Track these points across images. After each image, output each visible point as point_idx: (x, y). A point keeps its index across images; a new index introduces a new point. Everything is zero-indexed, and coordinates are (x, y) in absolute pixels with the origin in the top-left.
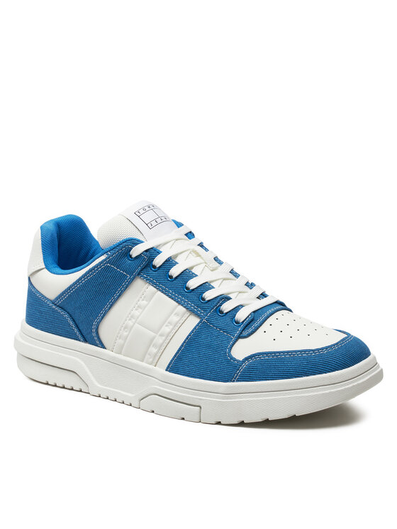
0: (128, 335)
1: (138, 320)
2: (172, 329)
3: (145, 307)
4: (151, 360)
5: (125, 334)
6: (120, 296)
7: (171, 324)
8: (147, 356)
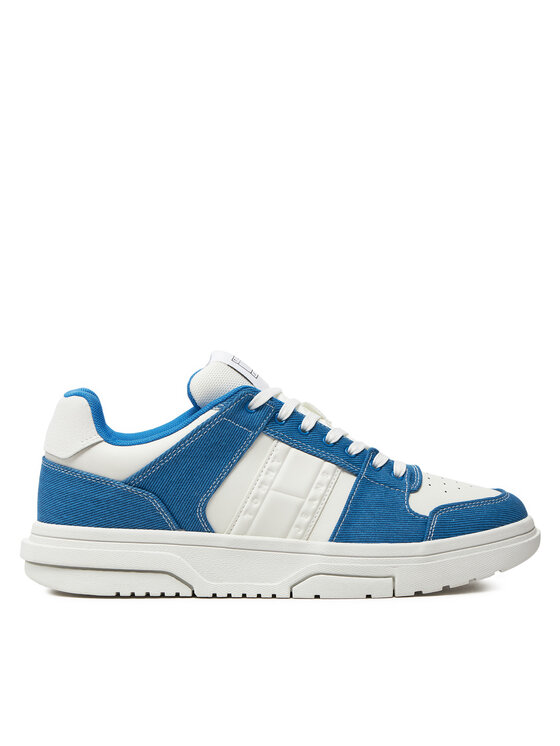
0: (259, 507)
1: (273, 486)
2: (326, 491)
3: (278, 470)
4: (300, 533)
5: (255, 506)
6: (239, 459)
7: (322, 485)
8: (293, 530)
